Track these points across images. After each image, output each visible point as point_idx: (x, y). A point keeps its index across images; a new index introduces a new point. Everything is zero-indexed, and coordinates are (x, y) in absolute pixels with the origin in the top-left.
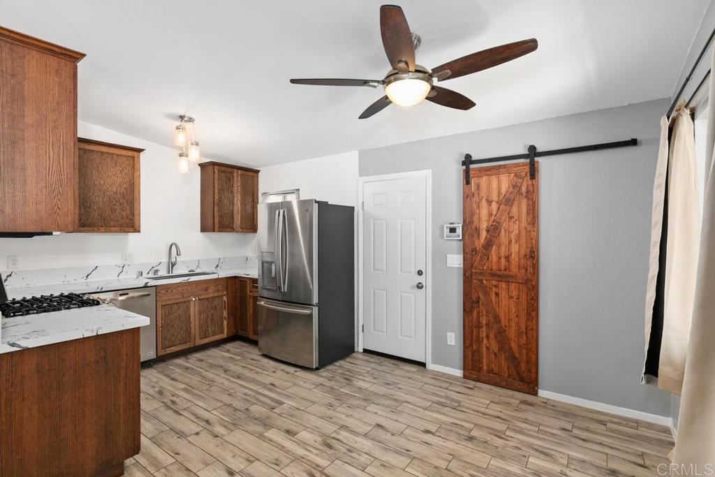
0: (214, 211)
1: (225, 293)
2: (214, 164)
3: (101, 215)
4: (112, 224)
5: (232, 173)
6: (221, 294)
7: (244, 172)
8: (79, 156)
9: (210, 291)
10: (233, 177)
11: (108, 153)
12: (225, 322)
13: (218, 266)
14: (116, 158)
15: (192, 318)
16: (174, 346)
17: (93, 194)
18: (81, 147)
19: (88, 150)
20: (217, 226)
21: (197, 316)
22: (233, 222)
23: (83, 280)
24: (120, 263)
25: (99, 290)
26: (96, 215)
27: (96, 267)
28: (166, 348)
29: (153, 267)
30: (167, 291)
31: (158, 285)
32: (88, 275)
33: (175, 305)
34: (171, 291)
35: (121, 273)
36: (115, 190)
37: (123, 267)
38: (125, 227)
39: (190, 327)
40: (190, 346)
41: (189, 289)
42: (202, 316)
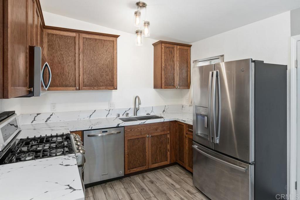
0: (162, 75)
1: (169, 132)
2: (161, 42)
3: (95, 79)
4: (101, 85)
5: (173, 48)
6: (166, 133)
7: (181, 47)
8: (83, 42)
9: (159, 131)
10: (174, 50)
11: (99, 40)
12: (169, 153)
13: (164, 111)
14: (103, 42)
15: (147, 149)
16: (136, 168)
17: (91, 66)
19: (88, 38)
20: (163, 85)
21: (150, 148)
22: (174, 81)
23: (88, 119)
24: (108, 108)
25: (90, 129)
26: (92, 79)
27: (95, 111)
28: (131, 169)
29: (126, 111)
30: (131, 130)
31: (126, 126)
32: (91, 115)
33: (136, 139)
34: (134, 130)
35: (108, 114)
36: (103, 62)
37: (109, 111)
38: (108, 86)
39: (146, 155)
40: (146, 168)
41: (145, 129)
42: (153, 148)
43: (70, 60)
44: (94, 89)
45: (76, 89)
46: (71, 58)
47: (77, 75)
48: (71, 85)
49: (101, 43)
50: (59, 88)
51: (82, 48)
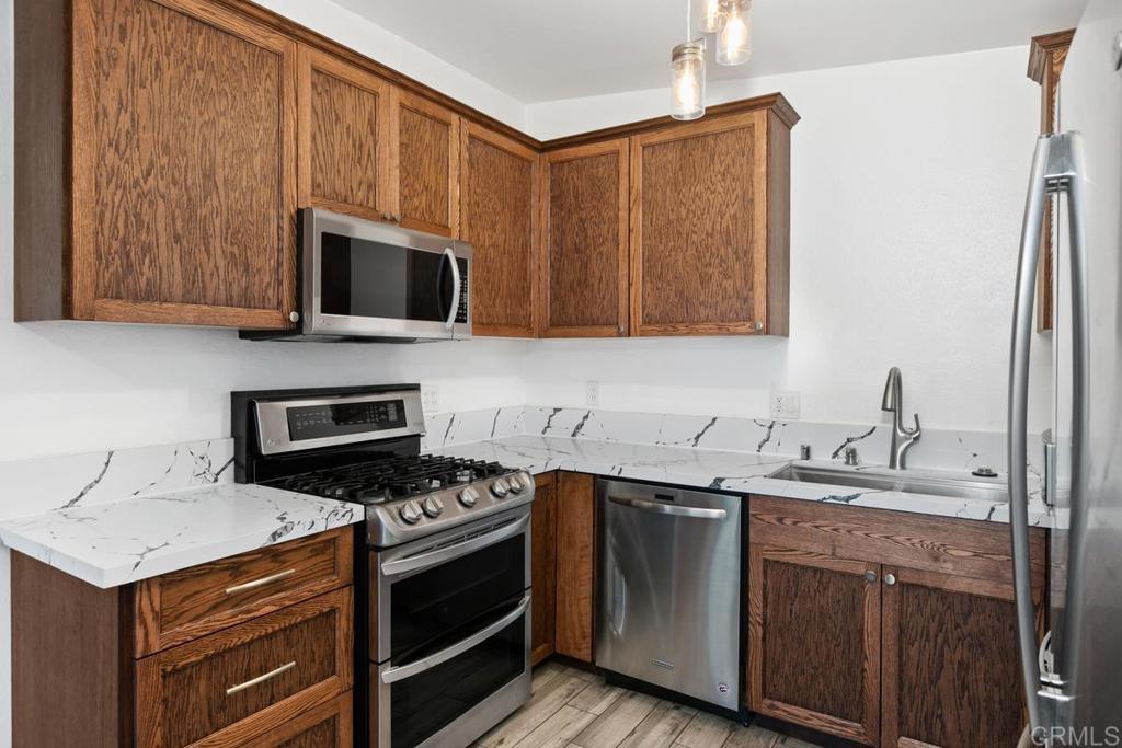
3: (682, 293)
4: (703, 315)
8: (644, 163)
14: (712, 143)
17: (666, 245)
18: (647, 140)
19: (659, 144)
21: (891, 644)
23: (690, 447)
24: (767, 416)
25: (615, 474)
26: (672, 294)
27: (714, 420)
29: (849, 440)
30: (780, 520)
31: (754, 494)
32: (699, 436)
33: (810, 574)
34: (795, 523)
35: (765, 441)
36: (708, 226)
37: (771, 427)
38: (730, 321)
39: (864, 670)
40: (861, 739)
41: (860, 533)
42: (913, 651)
43: (606, 234)
44: (674, 332)
45: (620, 335)
46: (606, 227)
47: (624, 284)
48: (607, 319)
49: (703, 150)
51: (638, 184)
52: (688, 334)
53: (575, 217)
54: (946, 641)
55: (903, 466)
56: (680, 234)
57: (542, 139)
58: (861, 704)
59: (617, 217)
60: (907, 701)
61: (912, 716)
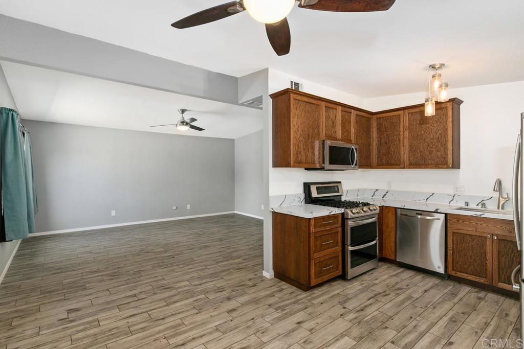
3: (422, 156)
8: (409, 118)
15: (489, 255)
16: (466, 273)
17: (417, 142)
18: (410, 112)
19: (414, 112)
21: (495, 256)
23: (424, 201)
24: (452, 193)
25: (402, 207)
26: (419, 156)
27: (433, 194)
28: (458, 271)
29: (482, 201)
30: (458, 221)
31: (450, 214)
32: (427, 198)
33: (468, 236)
34: (463, 222)
35: (452, 200)
36: (432, 136)
37: (454, 196)
38: (440, 164)
39: (486, 264)
40: (485, 283)
41: (485, 225)
42: (503, 259)
43: (396, 139)
44: (420, 168)
45: (401, 168)
46: (396, 137)
47: (402, 153)
48: (396, 163)
50: (385, 167)
51: (407, 124)
52: (424, 168)
53: (385, 134)
54: (514, 256)
55: (502, 208)
56: (422, 139)
57: (374, 111)
58: (486, 273)
59: (400, 134)
60: (501, 272)
61: (503, 277)
